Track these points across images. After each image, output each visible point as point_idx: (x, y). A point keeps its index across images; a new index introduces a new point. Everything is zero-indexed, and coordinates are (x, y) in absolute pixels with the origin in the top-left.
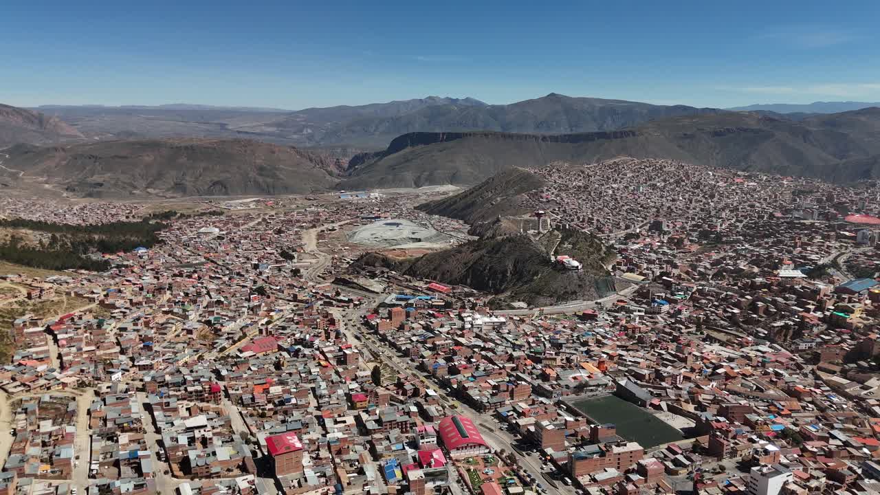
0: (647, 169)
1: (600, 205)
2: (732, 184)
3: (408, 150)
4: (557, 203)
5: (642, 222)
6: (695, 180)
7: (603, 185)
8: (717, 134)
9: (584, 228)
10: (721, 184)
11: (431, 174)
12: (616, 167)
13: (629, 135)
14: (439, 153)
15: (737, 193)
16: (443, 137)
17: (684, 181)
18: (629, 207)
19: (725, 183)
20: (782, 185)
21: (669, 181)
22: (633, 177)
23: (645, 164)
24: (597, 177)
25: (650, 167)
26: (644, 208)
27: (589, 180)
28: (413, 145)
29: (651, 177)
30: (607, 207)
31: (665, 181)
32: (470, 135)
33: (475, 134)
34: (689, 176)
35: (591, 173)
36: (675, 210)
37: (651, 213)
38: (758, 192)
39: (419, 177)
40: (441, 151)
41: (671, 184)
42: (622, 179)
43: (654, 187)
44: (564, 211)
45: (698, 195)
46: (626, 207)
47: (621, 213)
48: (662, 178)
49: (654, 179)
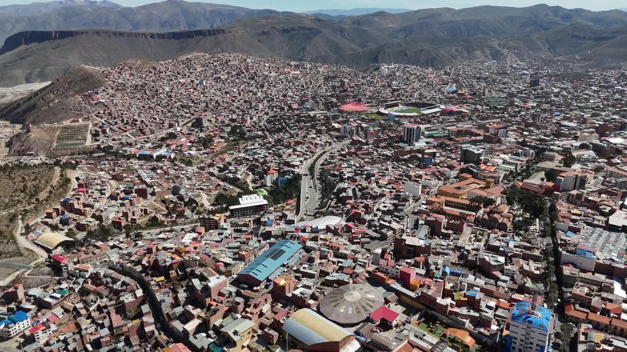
0: (215, 64)
1: (154, 103)
2: (281, 74)
3: (23, 47)
4: (104, 106)
5: (189, 118)
6: (253, 71)
7: (171, 80)
8: (284, 31)
9: (125, 131)
10: (273, 74)
11: (42, 71)
12: (188, 63)
13: (220, 33)
14: (52, 50)
15: (282, 82)
16: (56, 34)
17: (243, 73)
18: (181, 103)
19: (276, 73)
20: (318, 72)
21: (231, 73)
22: (202, 71)
23: (214, 59)
24: (169, 73)
25: (218, 61)
26: (195, 103)
27: (159, 76)
28: (27, 43)
29: (217, 71)
30: (159, 105)
31: (228, 73)
32: (82, 33)
33: (87, 33)
34: (248, 69)
35: (163, 69)
36: (221, 104)
37: (200, 109)
38: (299, 79)
39: (30, 74)
40: (54, 48)
41: (232, 76)
42: (191, 73)
43: (217, 79)
44: (110, 114)
45: (252, 86)
46: (179, 104)
47: (172, 110)
48: (226, 71)
49: (220, 72)
